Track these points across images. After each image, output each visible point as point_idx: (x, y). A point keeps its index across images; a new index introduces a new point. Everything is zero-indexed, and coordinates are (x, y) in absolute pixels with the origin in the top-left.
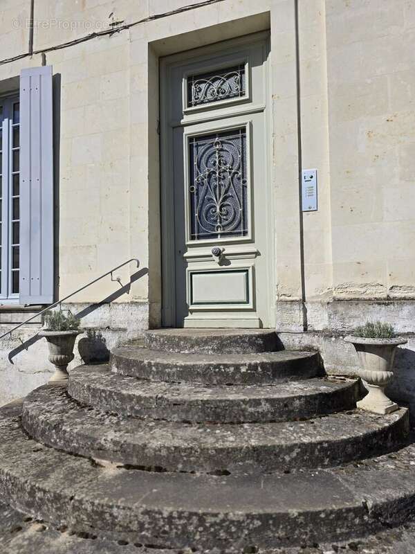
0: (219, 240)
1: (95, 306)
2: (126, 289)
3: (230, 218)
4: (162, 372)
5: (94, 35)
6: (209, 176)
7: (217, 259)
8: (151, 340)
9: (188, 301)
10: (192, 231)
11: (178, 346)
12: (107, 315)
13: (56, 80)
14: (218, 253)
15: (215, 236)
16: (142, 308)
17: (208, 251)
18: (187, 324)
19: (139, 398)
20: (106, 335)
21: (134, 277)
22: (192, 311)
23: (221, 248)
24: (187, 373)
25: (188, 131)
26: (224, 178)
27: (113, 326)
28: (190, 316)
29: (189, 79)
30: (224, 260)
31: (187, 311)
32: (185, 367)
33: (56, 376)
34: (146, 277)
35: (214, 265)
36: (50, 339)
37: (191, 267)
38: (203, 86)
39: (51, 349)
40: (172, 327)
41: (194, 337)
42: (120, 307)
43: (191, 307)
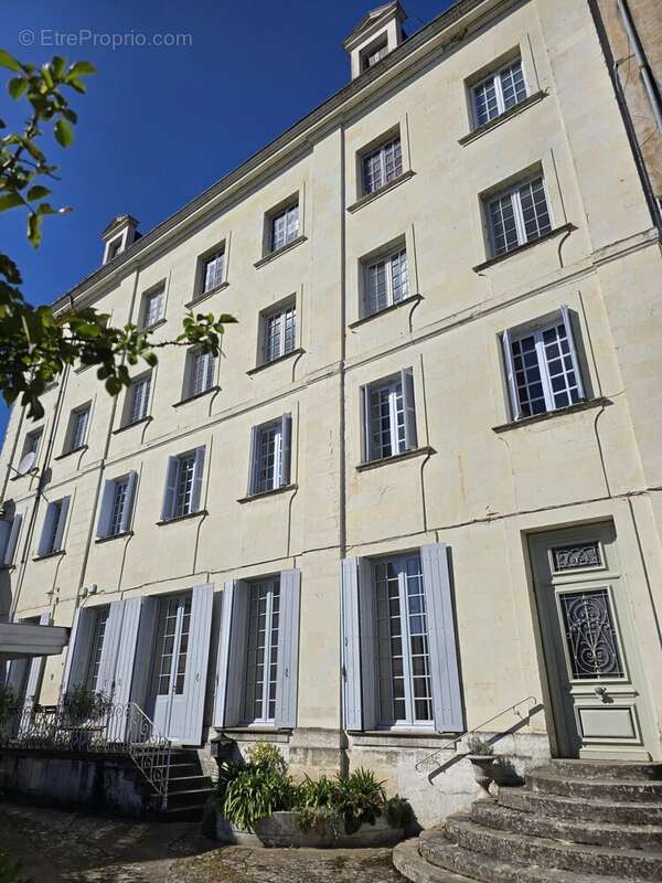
0: (599, 680)
1: (500, 735)
2: (526, 722)
3: (606, 662)
4: (578, 790)
5: (475, 521)
6: (582, 626)
7: (600, 697)
8: (559, 767)
9: (579, 733)
10: (574, 671)
11: (583, 771)
12: (512, 744)
13: (449, 550)
14: (601, 692)
15: (595, 677)
16: (542, 739)
17: (592, 689)
18: (582, 755)
19: (570, 805)
20: (514, 762)
21: (533, 712)
22: (586, 744)
23: (603, 687)
24: (598, 791)
25: (558, 589)
26: (595, 628)
27: (519, 754)
28: (584, 748)
29: (553, 550)
30: (607, 698)
31: (580, 744)
32: (596, 786)
33: (482, 795)
34: (542, 712)
35: (599, 702)
36: (474, 762)
37: (578, 703)
38: (566, 556)
39: (477, 771)
40: (567, 758)
41: (596, 766)
42: (523, 737)
43: (584, 740)
